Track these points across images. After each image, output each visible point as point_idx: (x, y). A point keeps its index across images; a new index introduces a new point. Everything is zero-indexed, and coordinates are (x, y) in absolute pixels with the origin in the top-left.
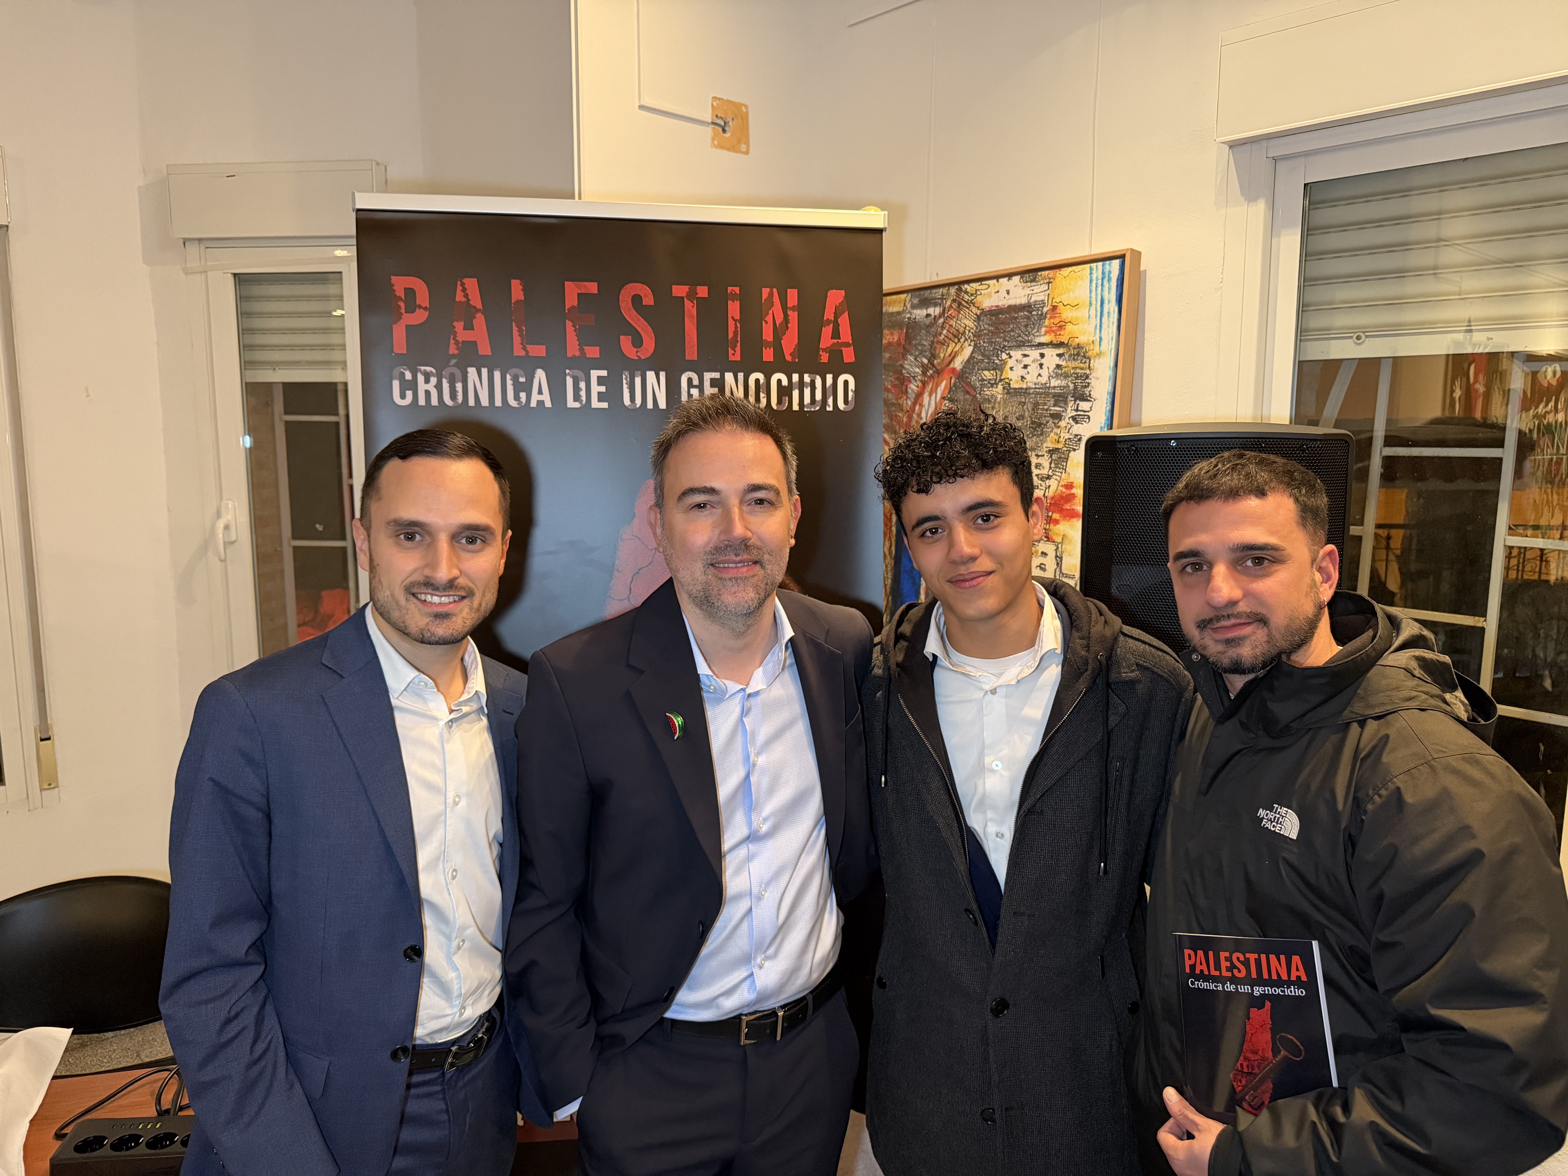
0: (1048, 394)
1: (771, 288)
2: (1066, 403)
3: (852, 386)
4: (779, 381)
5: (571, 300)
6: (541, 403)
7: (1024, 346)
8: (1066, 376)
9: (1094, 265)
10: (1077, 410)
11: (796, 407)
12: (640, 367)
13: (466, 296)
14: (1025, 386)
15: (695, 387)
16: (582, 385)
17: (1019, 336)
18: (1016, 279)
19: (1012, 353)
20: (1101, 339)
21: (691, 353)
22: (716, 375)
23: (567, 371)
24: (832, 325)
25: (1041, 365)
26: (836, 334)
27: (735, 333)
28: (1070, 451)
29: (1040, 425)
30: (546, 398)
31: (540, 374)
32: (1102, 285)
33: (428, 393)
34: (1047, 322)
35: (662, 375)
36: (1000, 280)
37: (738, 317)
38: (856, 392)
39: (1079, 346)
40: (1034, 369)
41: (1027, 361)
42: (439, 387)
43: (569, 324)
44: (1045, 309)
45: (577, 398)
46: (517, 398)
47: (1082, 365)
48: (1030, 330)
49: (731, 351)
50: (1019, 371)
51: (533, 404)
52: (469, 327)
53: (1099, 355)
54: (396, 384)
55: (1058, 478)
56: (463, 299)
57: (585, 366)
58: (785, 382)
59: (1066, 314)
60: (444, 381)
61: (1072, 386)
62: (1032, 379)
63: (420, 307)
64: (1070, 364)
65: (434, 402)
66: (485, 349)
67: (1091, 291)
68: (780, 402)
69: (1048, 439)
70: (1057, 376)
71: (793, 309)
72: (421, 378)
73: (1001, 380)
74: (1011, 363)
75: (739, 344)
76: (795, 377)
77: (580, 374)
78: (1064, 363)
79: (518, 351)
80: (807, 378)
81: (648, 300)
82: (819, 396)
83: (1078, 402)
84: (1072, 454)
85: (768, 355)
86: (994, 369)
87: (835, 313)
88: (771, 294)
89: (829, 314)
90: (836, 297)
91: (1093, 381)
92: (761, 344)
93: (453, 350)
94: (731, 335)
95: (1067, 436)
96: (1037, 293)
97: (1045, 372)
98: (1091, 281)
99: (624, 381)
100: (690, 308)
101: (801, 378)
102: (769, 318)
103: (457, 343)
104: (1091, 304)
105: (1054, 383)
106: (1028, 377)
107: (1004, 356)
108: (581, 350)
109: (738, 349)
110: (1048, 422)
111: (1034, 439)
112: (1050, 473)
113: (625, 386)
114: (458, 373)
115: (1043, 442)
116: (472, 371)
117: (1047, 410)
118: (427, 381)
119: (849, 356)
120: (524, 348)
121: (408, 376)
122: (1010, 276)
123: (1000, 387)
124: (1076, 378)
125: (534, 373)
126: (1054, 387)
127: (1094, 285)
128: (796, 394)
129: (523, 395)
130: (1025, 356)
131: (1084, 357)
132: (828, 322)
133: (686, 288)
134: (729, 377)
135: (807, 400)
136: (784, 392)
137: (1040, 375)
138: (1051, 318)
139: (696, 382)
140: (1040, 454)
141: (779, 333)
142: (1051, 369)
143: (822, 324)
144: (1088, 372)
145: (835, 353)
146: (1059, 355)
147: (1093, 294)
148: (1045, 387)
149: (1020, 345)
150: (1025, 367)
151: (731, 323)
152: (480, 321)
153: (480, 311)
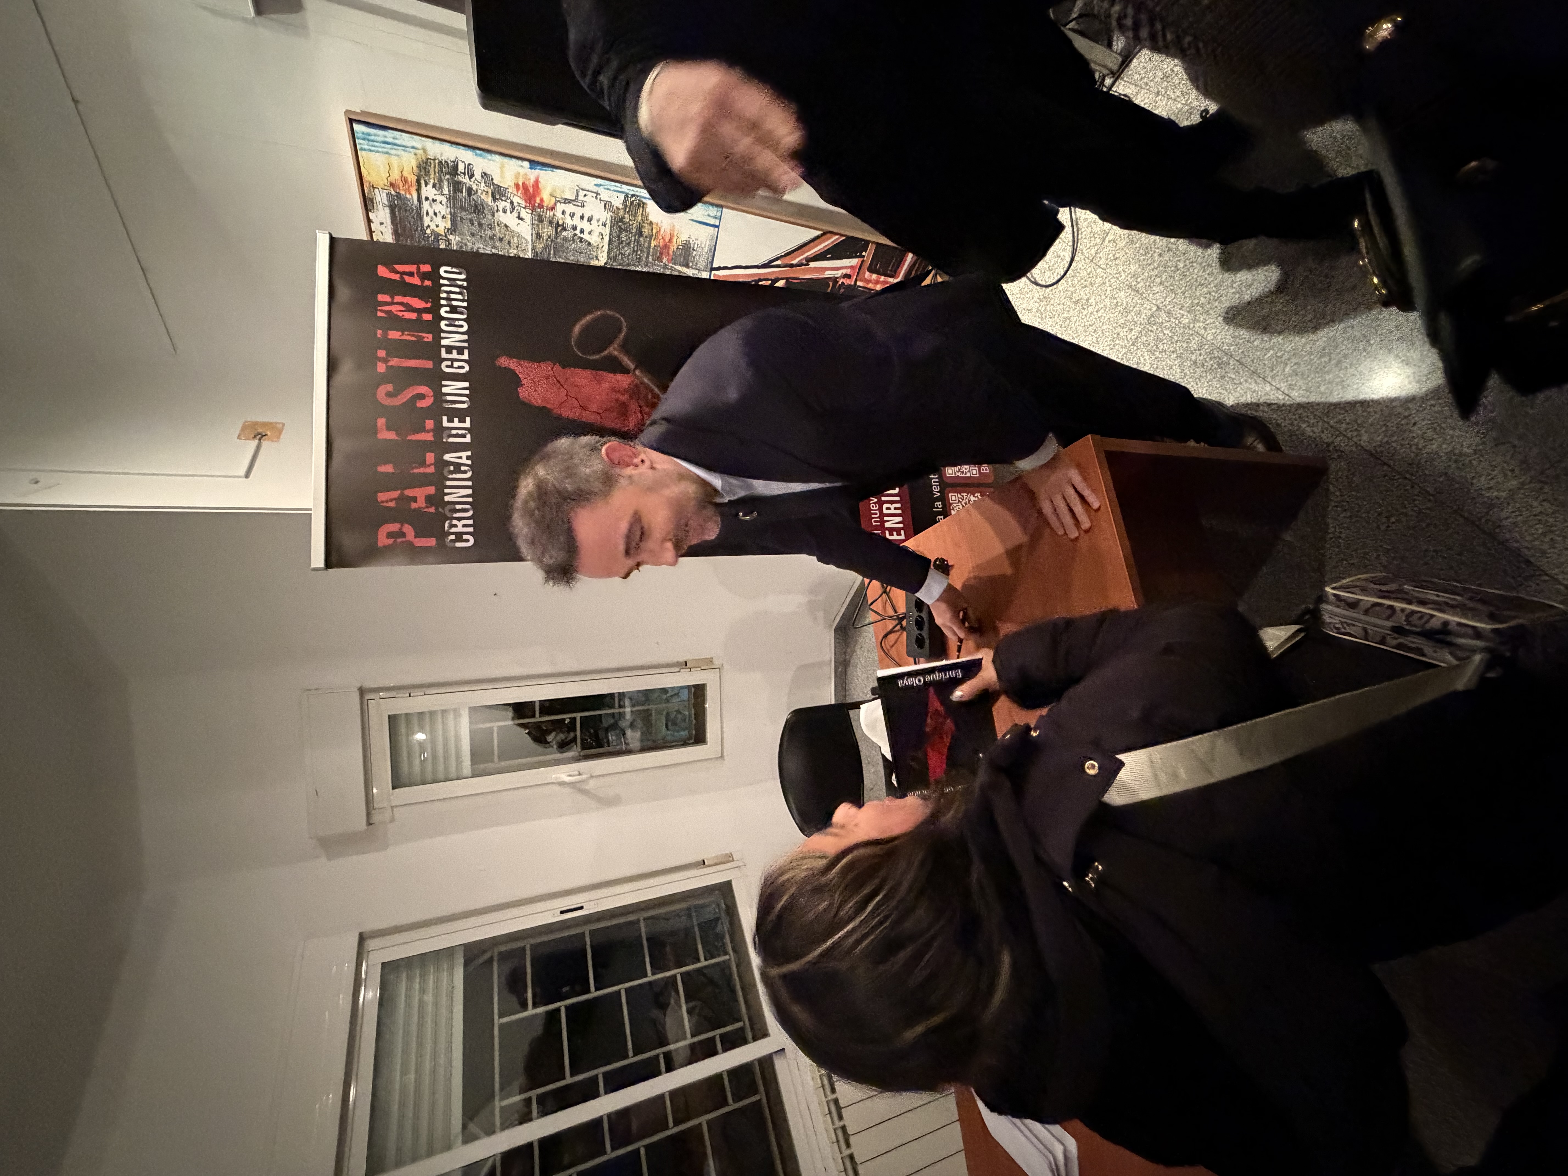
0: (454, 198)
1: (377, 310)
2: (461, 182)
3: (449, 269)
4: (446, 312)
5: (392, 436)
6: (468, 458)
7: (420, 214)
8: (441, 181)
9: (358, 146)
10: (464, 174)
11: (465, 304)
12: (439, 396)
13: (391, 500)
14: (449, 216)
15: (452, 364)
16: (454, 432)
17: (413, 217)
18: (372, 216)
19: (426, 225)
20: (413, 147)
21: (429, 364)
22: (443, 350)
23: (444, 440)
24: (404, 276)
25: (434, 201)
26: (411, 274)
27: (411, 335)
28: (493, 183)
29: (476, 207)
30: (464, 454)
31: (447, 457)
32: (373, 141)
33: (464, 526)
34: (402, 192)
35: (444, 383)
36: (373, 229)
37: (400, 333)
38: (452, 267)
39: (419, 167)
40: (437, 207)
41: (431, 213)
42: (459, 519)
43: (409, 438)
44: (393, 193)
45: (464, 436)
46: (465, 472)
47: (432, 166)
48: (408, 208)
49: (426, 339)
50: (438, 220)
51: (469, 462)
52: (415, 499)
53: (425, 150)
54: (458, 545)
55: (512, 195)
56: (394, 502)
57: (439, 430)
58: (448, 309)
59: (395, 176)
60: (455, 515)
61: (448, 176)
62: (443, 210)
63: (401, 529)
64: (432, 176)
65: (471, 522)
66: (431, 490)
67: (378, 152)
68: (462, 313)
69: (485, 200)
70: (441, 188)
71: (392, 299)
72: (453, 530)
73: (446, 236)
74: (433, 227)
75: (420, 334)
76: (443, 302)
77: (446, 433)
78: (432, 181)
79: (431, 470)
80: (444, 295)
81: (390, 388)
82: (457, 290)
83: (459, 172)
84: (495, 182)
85: (427, 317)
86: (438, 241)
87: (395, 273)
88: (382, 311)
89: (397, 277)
90: (383, 271)
91: (444, 158)
92: (419, 320)
93: (432, 510)
94: (413, 339)
95: (483, 184)
96: (381, 198)
97: (439, 198)
98: (370, 150)
99: (450, 406)
100: (395, 362)
101: (443, 299)
102: (400, 314)
103: (427, 507)
104: (387, 153)
105: (446, 191)
106: (443, 213)
107: (428, 231)
108: (428, 431)
109: (424, 335)
110: (474, 200)
111: (486, 212)
112: (509, 201)
113: (454, 406)
114: (449, 507)
115: (487, 205)
116: (447, 498)
117: (465, 199)
118: (456, 526)
119: (426, 268)
120: (429, 466)
121: (453, 537)
122: (369, 221)
123: (451, 237)
124: (442, 171)
125: (447, 461)
126: (449, 191)
127: (373, 148)
128: (455, 303)
129: (463, 468)
130: (427, 213)
131: (426, 163)
132: (402, 278)
133: (380, 364)
134: (444, 342)
136: (454, 310)
137: (441, 203)
138: (399, 188)
139: (449, 363)
140: (496, 208)
141: (410, 309)
142: (436, 192)
143: (403, 281)
144: (437, 161)
145: (424, 276)
146: (426, 185)
147: (380, 150)
148: (449, 199)
149: (420, 217)
150: (435, 214)
151: (405, 337)
152: (409, 493)
153: (402, 492)
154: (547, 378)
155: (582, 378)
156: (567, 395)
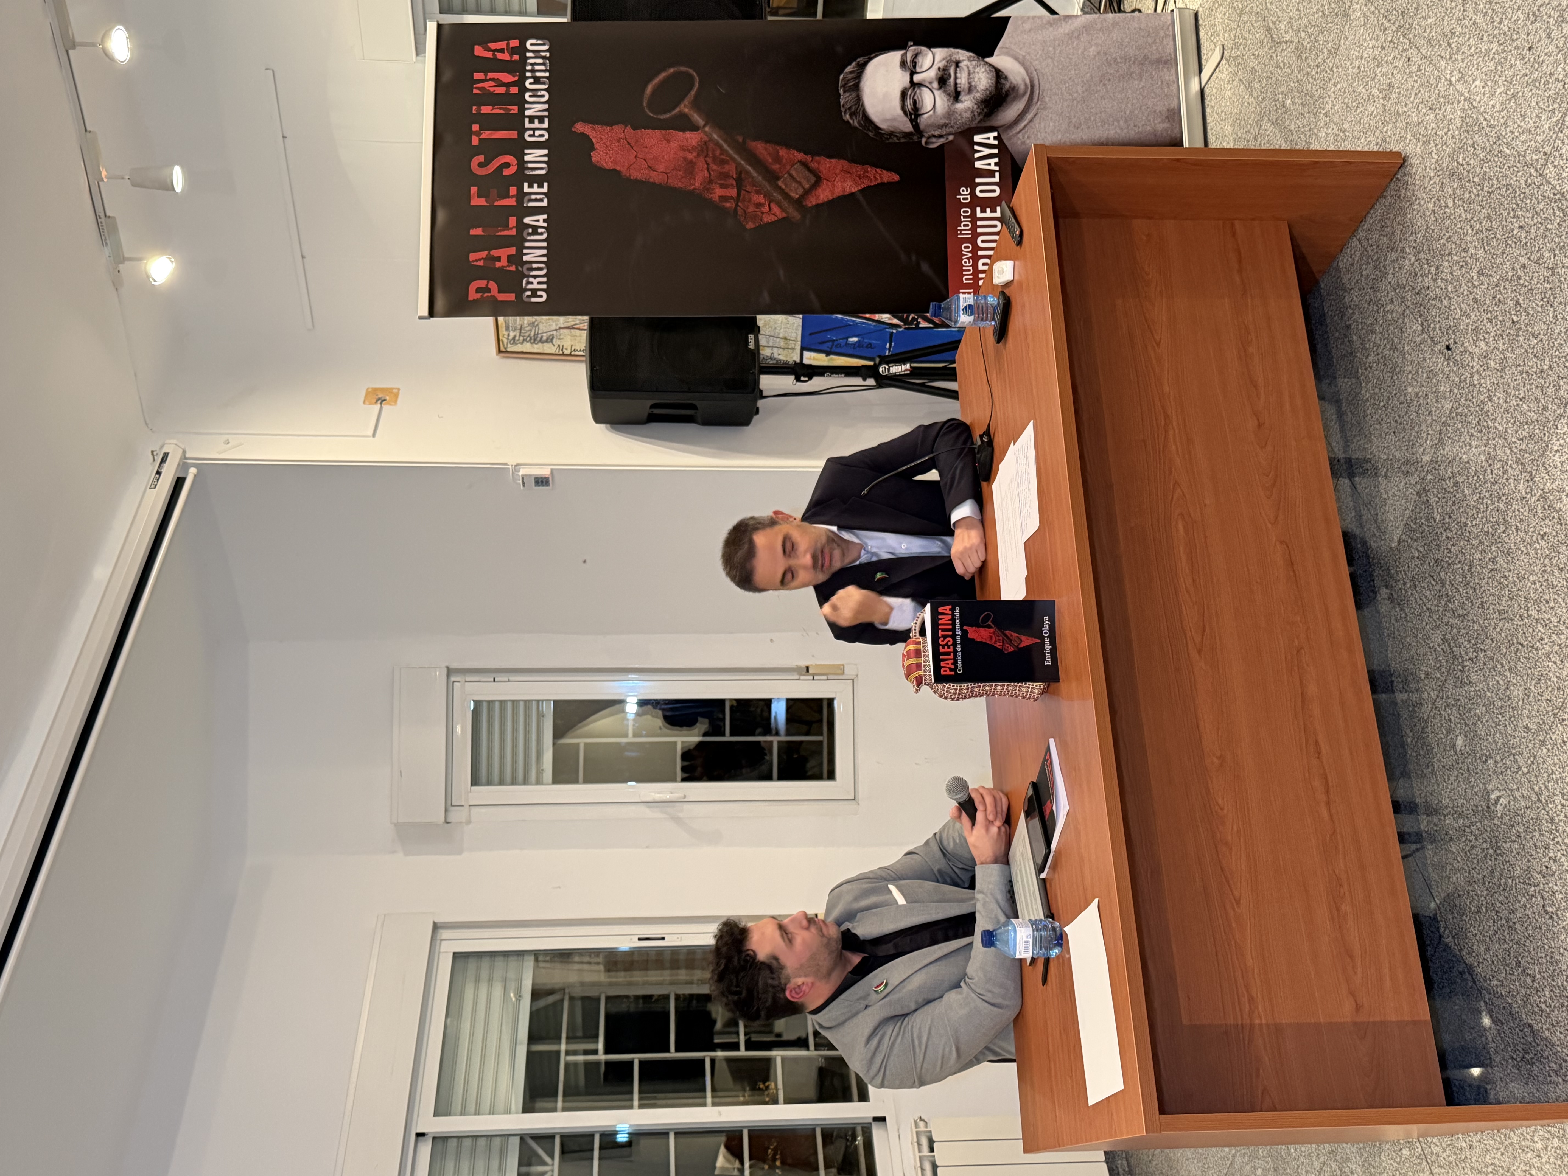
1: (473, 88)
3: (534, 41)
4: (531, 84)
5: (482, 202)
6: (544, 221)
11: (547, 74)
12: (522, 163)
13: (480, 260)
15: (534, 133)
16: (533, 197)
21: (514, 135)
22: (527, 120)
23: (525, 205)
24: (496, 53)
26: (501, 51)
27: (500, 109)
30: (541, 217)
31: (527, 220)
33: (539, 283)
35: (526, 151)
37: (491, 107)
38: (537, 38)
42: (535, 277)
43: (496, 204)
45: (541, 200)
46: (541, 234)
49: (512, 112)
51: (545, 225)
52: (499, 259)
54: (534, 300)
56: (483, 261)
57: (521, 195)
58: (532, 80)
60: (531, 274)
63: (487, 285)
65: (544, 279)
66: (512, 251)
68: (544, 83)
71: (486, 75)
72: (530, 286)
75: (508, 107)
76: (528, 74)
77: (526, 198)
79: (513, 232)
80: (529, 68)
81: (481, 159)
82: (540, 61)
85: (514, 90)
87: (488, 51)
88: (476, 88)
89: (489, 55)
90: (478, 51)
92: (507, 94)
93: (513, 268)
94: (502, 111)
99: (531, 173)
100: (486, 135)
101: (529, 71)
102: (492, 89)
103: (508, 266)
108: (512, 197)
109: (510, 107)
113: (534, 173)
114: (526, 266)
116: (525, 258)
118: (532, 283)
119: (515, 43)
120: (511, 229)
121: (529, 293)
125: (526, 224)
128: (538, 74)
129: (540, 230)
132: (494, 55)
133: (474, 137)
134: (527, 113)
135: (543, 68)
136: (537, 81)
139: (531, 132)
141: (501, 84)
143: (495, 59)
145: (513, 51)
151: (495, 111)
152: (495, 253)
153: (489, 253)
154: (618, 141)
155: (652, 138)
156: (636, 157)
